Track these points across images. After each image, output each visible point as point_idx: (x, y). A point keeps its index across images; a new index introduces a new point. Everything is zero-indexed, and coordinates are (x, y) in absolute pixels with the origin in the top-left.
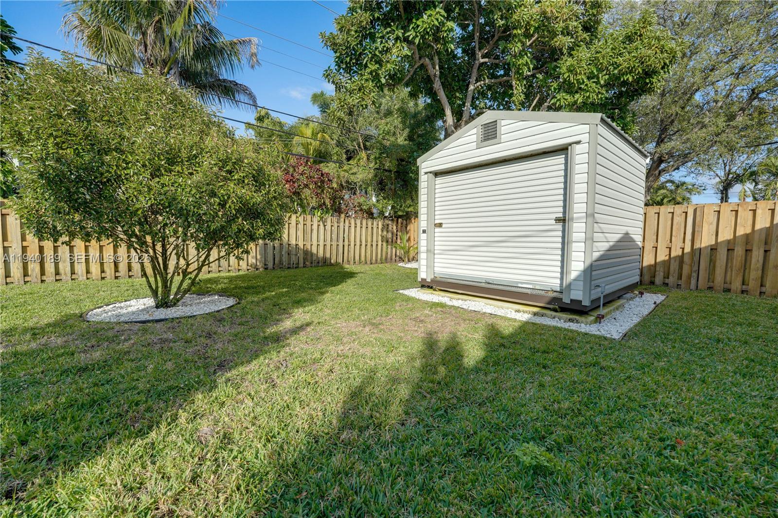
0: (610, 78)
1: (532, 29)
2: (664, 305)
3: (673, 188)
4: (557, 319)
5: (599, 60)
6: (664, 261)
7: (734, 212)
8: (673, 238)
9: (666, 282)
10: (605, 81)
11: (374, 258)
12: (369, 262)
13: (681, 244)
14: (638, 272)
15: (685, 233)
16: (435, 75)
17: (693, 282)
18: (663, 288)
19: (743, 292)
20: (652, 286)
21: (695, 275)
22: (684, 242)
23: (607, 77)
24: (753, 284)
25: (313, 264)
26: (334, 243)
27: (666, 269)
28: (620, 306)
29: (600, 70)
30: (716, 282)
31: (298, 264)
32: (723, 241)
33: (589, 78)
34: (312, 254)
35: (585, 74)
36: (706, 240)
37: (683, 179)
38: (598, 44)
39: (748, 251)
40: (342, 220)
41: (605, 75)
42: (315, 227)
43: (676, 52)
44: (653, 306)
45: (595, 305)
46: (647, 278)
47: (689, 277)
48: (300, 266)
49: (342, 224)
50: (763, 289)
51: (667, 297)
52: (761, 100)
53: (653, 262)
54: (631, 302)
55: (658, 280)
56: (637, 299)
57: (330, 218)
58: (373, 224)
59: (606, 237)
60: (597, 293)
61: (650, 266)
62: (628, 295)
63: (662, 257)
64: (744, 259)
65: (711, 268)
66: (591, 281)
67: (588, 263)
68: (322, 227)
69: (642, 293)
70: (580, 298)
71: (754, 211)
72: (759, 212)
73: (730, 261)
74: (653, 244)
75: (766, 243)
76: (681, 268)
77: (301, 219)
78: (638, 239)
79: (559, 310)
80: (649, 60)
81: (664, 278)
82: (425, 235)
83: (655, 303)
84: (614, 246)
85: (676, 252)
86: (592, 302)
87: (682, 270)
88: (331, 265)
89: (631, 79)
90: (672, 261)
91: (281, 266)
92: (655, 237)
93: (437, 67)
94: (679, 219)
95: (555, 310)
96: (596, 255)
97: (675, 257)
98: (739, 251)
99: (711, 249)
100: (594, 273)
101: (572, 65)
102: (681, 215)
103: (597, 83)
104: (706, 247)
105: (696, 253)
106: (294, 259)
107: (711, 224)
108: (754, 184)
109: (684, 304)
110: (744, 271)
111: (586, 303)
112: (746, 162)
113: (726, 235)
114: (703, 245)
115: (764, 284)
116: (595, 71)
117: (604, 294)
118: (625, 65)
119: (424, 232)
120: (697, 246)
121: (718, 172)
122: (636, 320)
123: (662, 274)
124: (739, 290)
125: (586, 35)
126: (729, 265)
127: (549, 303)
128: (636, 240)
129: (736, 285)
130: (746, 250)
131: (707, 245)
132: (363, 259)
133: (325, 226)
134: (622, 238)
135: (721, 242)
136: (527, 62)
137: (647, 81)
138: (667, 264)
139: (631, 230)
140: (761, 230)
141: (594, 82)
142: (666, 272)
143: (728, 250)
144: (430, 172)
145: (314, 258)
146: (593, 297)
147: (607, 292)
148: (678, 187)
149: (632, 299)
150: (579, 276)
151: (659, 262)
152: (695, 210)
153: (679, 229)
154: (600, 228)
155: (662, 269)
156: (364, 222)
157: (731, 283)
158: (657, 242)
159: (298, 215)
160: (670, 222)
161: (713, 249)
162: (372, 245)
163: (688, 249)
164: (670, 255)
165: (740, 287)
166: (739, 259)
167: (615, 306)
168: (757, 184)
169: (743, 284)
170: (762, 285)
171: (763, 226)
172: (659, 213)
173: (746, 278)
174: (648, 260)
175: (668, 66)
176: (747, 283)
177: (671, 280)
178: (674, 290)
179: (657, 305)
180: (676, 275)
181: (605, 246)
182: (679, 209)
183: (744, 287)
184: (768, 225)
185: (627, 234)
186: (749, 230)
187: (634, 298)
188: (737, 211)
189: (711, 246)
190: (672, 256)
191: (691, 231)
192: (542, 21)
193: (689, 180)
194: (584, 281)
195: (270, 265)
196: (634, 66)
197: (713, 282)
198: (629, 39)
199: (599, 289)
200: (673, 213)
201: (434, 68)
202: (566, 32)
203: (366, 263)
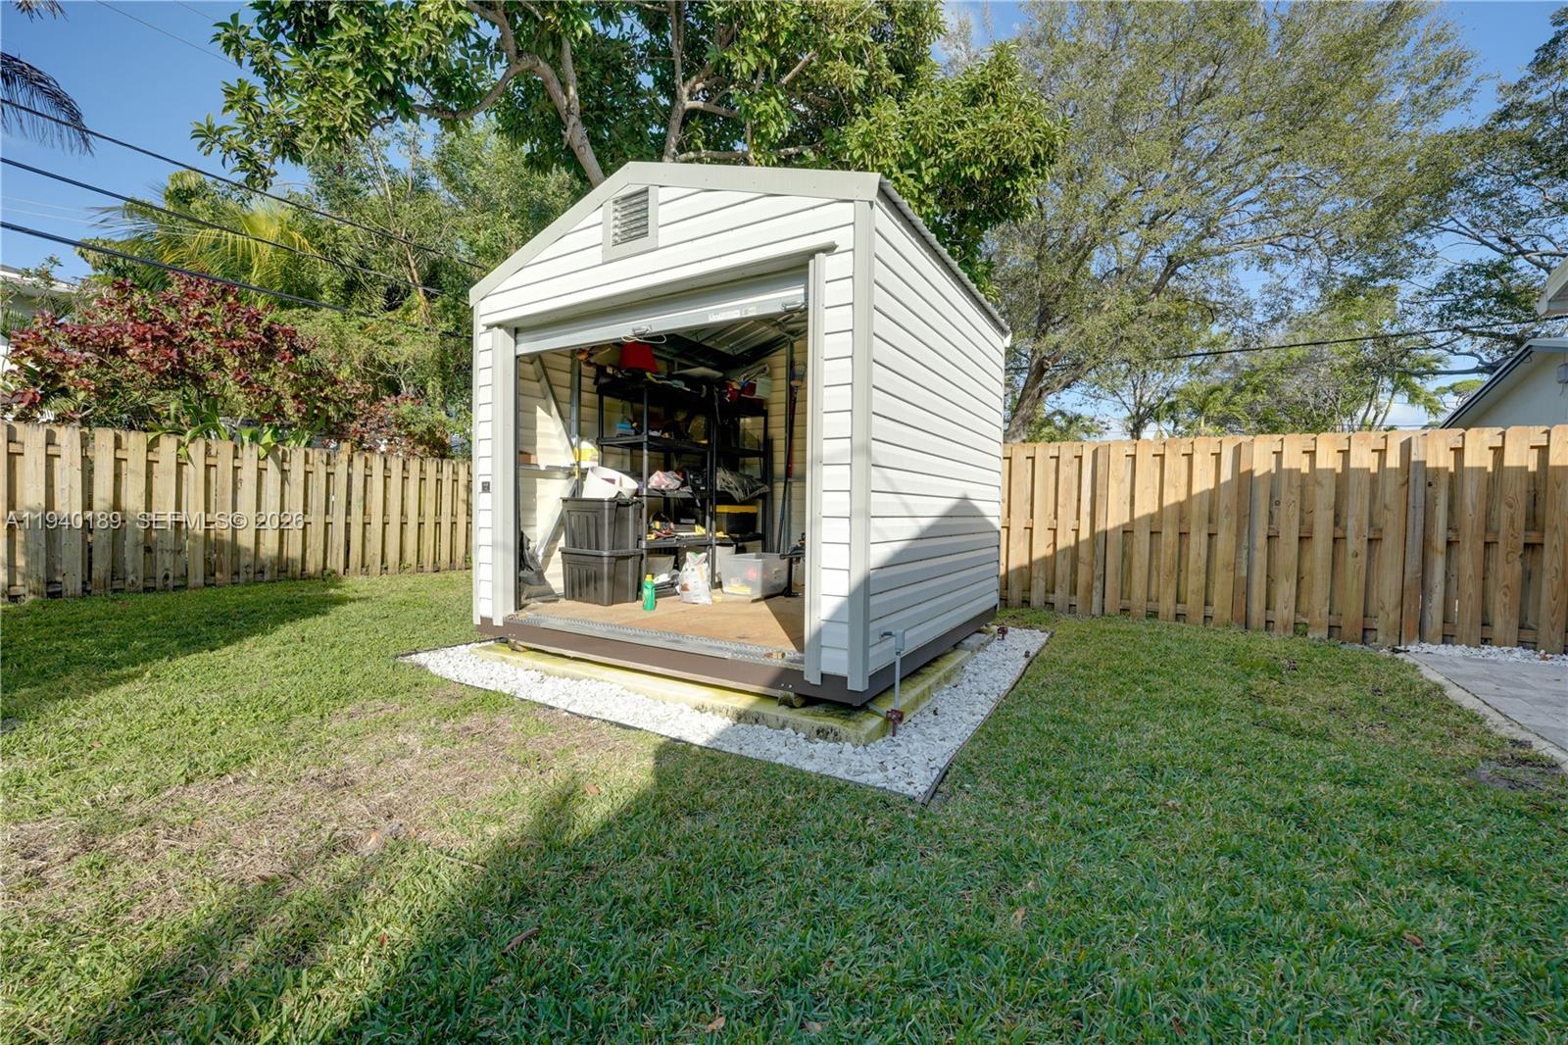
0: (942, 175)
1: (784, 34)
2: (1043, 661)
3: (1063, 424)
4: (789, 731)
5: (918, 129)
6: (1045, 558)
7: (1158, 458)
8: (1059, 508)
9: (1051, 600)
10: (933, 177)
11: (445, 556)
12: (429, 567)
13: (1072, 523)
14: (995, 583)
15: (1079, 500)
16: (569, 111)
17: (1096, 599)
18: (1046, 613)
19: (1178, 617)
20: (1025, 610)
21: (1098, 584)
22: (1078, 518)
23: (936, 170)
24: (1193, 602)
25: (243, 577)
26: (317, 520)
27: (1050, 572)
28: (953, 671)
29: (923, 153)
30: (1134, 598)
31: (185, 577)
32: (1144, 517)
33: (902, 168)
34: (236, 549)
35: (894, 155)
36: (1115, 517)
37: (1077, 410)
38: (917, 99)
39: (1183, 535)
40: (343, 457)
41: (931, 166)
42: (248, 474)
43: (1054, 136)
44: (1024, 662)
45: (882, 683)
46: (1015, 594)
47: (1090, 589)
48: (192, 582)
49: (341, 470)
50: (1210, 611)
51: (1052, 636)
52: (1181, 277)
53: (1026, 561)
54: (980, 655)
55: (1037, 596)
56: (995, 644)
57: (301, 452)
58: (439, 471)
59: (906, 505)
60: (882, 655)
61: (1020, 569)
62: (975, 640)
63: (1042, 550)
64: (1177, 550)
65: (1125, 568)
66: (867, 622)
67: (858, 575)
68: (272, 475)
69: (1003, 631)
70: (843, 671)
71: (1190, 456)
72: (1197, 458)
73: (1155, 556)
74: (1024, 521)
75: (1210, 521)
76: (1074, 571)
77: (197, 450)
78: (993, 511)
79: (797, 702)
80: (1009, 140)
81: (1047, 591)
82: (487, 497)
83: (1027, 655)
84: (932, 527)
85: (1066, 540)
86: (873, 678)
87: (1076, 576)
88: (304, 576)
89: (978, 176)
90: (1060, 558)
91: (117, 585)
92: (1029, 507)
93: (572, 91)
94: (1068, 471)
95: (787, 703)
96: (880, 554)
97: (1065, 550)
98: (1169, 535)
99: (1124, 532)
100: (874, 601)
101: (868, 133)
102: (1071, 462)
103: (918, 178)
104: (1115, 529)
105: (1100, 539)
106: (165, 562)
107: (1123, 481)
108: (1173, 423)
109: (1081, 654)
110: (1179, 575)
111: (857, 684)
112: (1162, 385)
113: (1146, 506)
114: (1111, 525)
115: (1210, 600)
116: (912, 152)
117: (903, 654)
118: (968, 144)
119: (486, 487)
120: (1100, 527)
121: (1125, 399)
122: (983, 709)
123: (1042, 584)
124: (1172, 613)
125: (896, 79)
126: (1154, 563)
127: (774, 684)
128: (986, 512)
129: (1167, 605)
130: (1180, 534)
131: (1117, 524)
132: (410, 557)
133: (283, 472)
134: (955, 507)
135: (1139, 519)
136: (776, 113)
137: (1008, 185)
138: (1050, 562)
139: (973, 491)
140: (1201, 494)
141: (911, 176)
142: (1050, 578)
143: (1152, 533)
144: (499, 325)
145: (246, 560)
146: (875, 666)
147: (909, 648)
148: (1070, 422)
149: (982, 647)
150: (839, 610)
151: (1038, 561)
152: (1095, 453)
153: (1068, 491)
154: (887, 479)
155: (1042, 575)
156: (414, 465)
157: (1158, 601)
158: (1032, 517)
159: (186, 439)
160: (1053, 477)
161: (1127, 532)
162: (438, 524)
163: (1085, 534)
164: (1055, 544)
165: (1173, 608)
166: (1170, 552)
167: (940, 674)
168: (1176, 424)
169: (1178, 601)
170: (1207, 603)
171: (1204, 487)
172: (1033, 458)
173: (1182, 588)
174: (1018, 558)
175: (1043, 164)
176: (1182, 599)
177: (1060, 596)
178: (1064, 618)
179: (1032, 660)
180: (1067, 585)
181: (909, 529)
182: (1067, 450)
183: (1179, 606)
184: (1212, 486)
185: (965, 498)
186: (1182, 497)
187: (989, 642)
188: (1162, 456)
189: (1124, 525)
190: (1059, 547)
191: (1089, 495)
192: (804, 21)
193: (1086, 411)
194: (852, 624)
195: (73, 583)
196: (983, 150)
197: (1129, 599)
198: (974, 97)
199: (891, 642)
200: (1058, 458)
201: (566, 93)
202: (855, 54)
203: (420, 568)
